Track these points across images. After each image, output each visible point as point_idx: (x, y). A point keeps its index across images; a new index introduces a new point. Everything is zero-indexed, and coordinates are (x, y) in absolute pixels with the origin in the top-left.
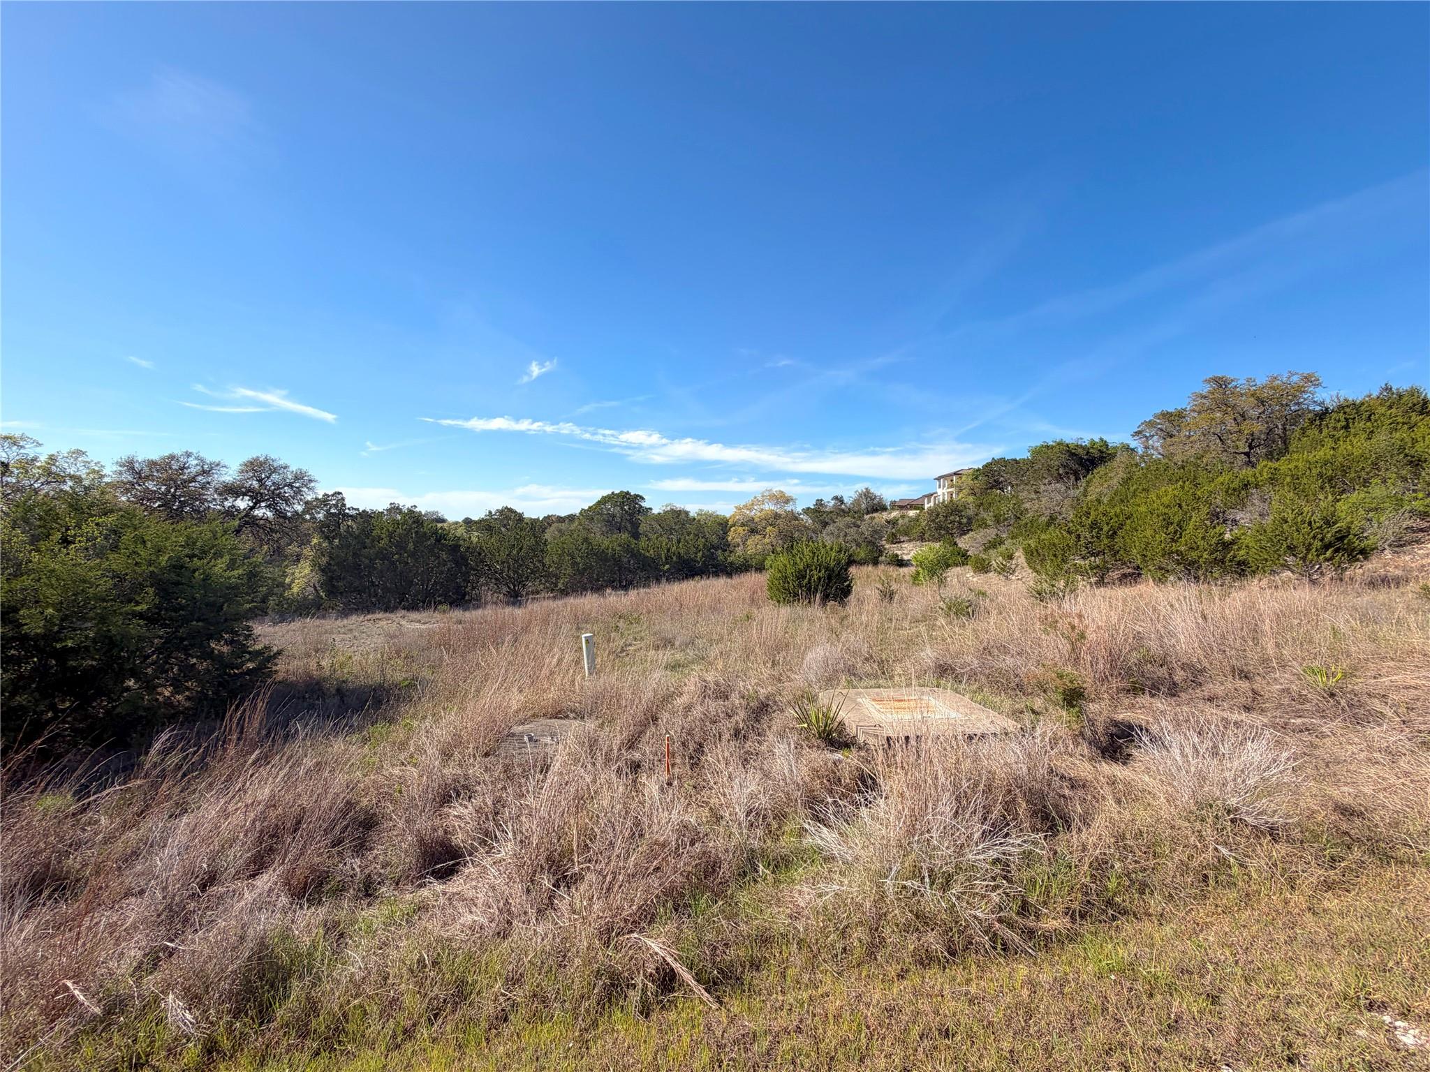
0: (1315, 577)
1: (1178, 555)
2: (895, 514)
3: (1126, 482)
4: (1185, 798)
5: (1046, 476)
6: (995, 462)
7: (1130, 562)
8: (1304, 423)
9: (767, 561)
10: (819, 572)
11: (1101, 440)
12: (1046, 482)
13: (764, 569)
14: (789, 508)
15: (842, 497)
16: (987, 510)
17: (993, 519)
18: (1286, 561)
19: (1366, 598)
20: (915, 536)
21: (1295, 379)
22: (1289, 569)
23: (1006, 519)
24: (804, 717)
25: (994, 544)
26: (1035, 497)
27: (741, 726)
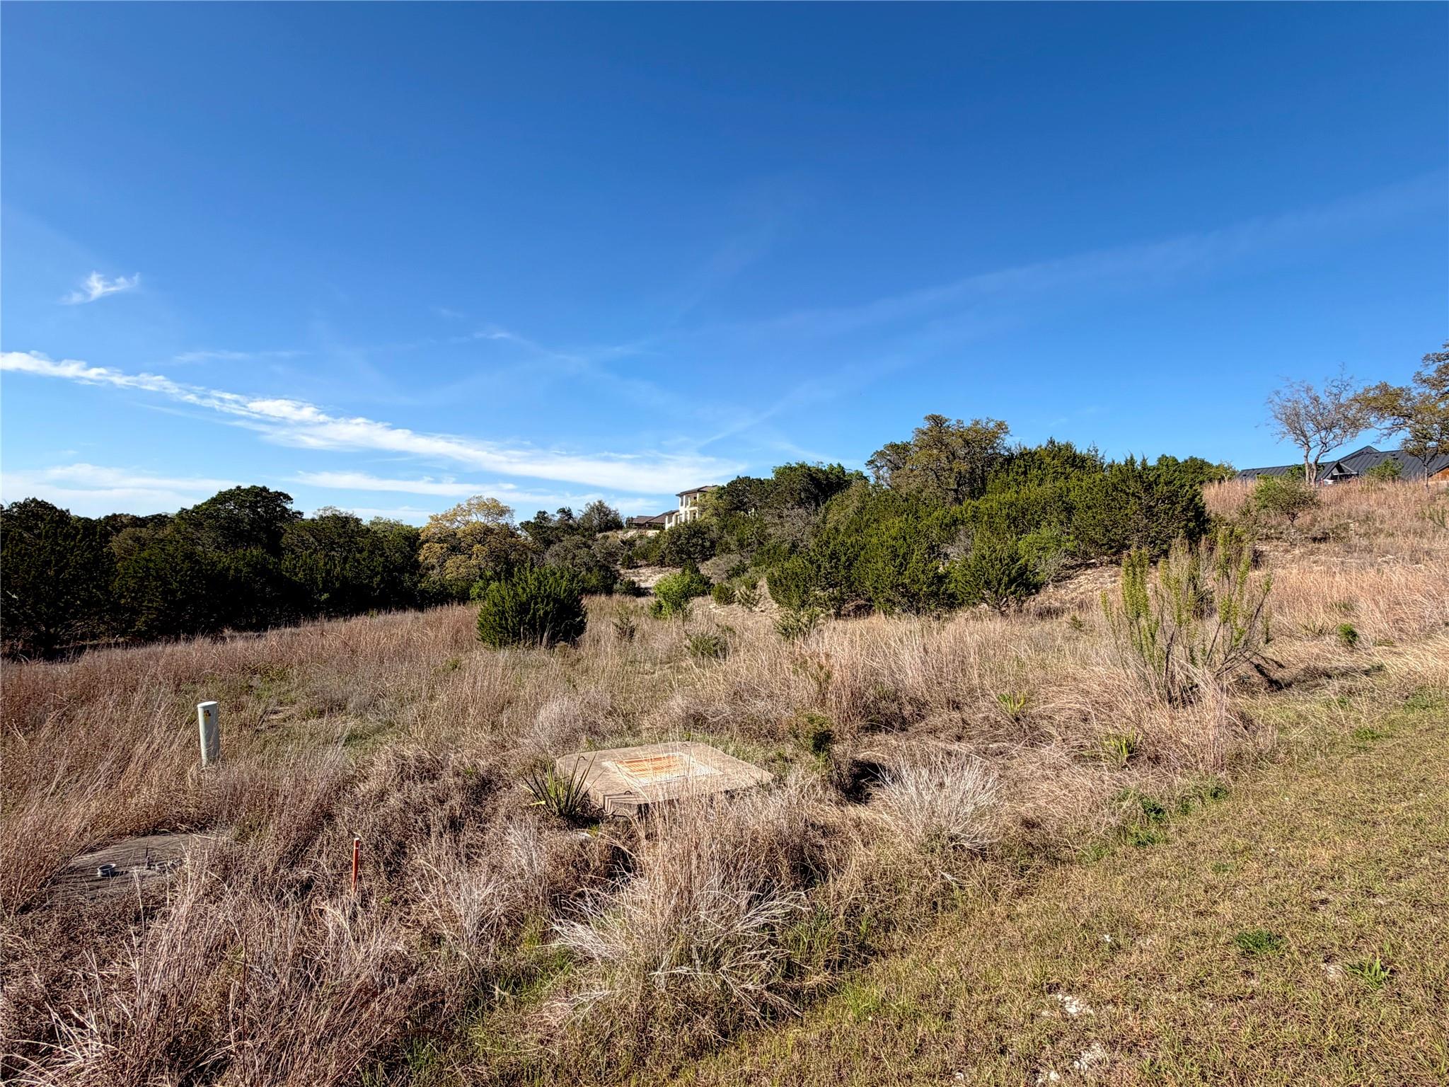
0: (1003, 609)
1: (903, 588)
2: (632, 533)
3: (860, 511)
4: (918, 832)
5: (788, 499)
6: (740, 480)
7: (863, 594)
8: (997, 466)
9: (473, 589)
10: (547, 605)
11: (839, 465)
12: (789, 505)
13: (469, 599)
14: (502, 521)
15: (570, 510)
16: (731, 533)
17: (737, 543)
18: (983, 594)
19: (1038, 628)
20: (654, 559)
21: (991, 425)
22: (987, 602)
23: (750, 544)
24: (541, 792)
25: (737, 572)
26: (778, 522)
27: (458, 813)
